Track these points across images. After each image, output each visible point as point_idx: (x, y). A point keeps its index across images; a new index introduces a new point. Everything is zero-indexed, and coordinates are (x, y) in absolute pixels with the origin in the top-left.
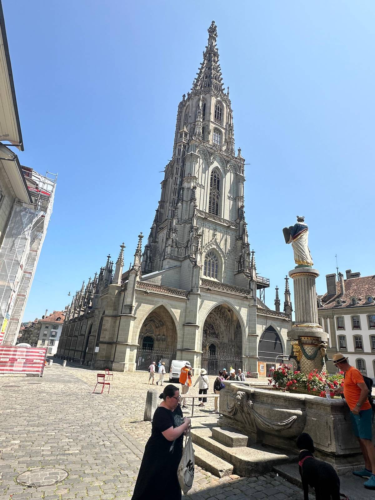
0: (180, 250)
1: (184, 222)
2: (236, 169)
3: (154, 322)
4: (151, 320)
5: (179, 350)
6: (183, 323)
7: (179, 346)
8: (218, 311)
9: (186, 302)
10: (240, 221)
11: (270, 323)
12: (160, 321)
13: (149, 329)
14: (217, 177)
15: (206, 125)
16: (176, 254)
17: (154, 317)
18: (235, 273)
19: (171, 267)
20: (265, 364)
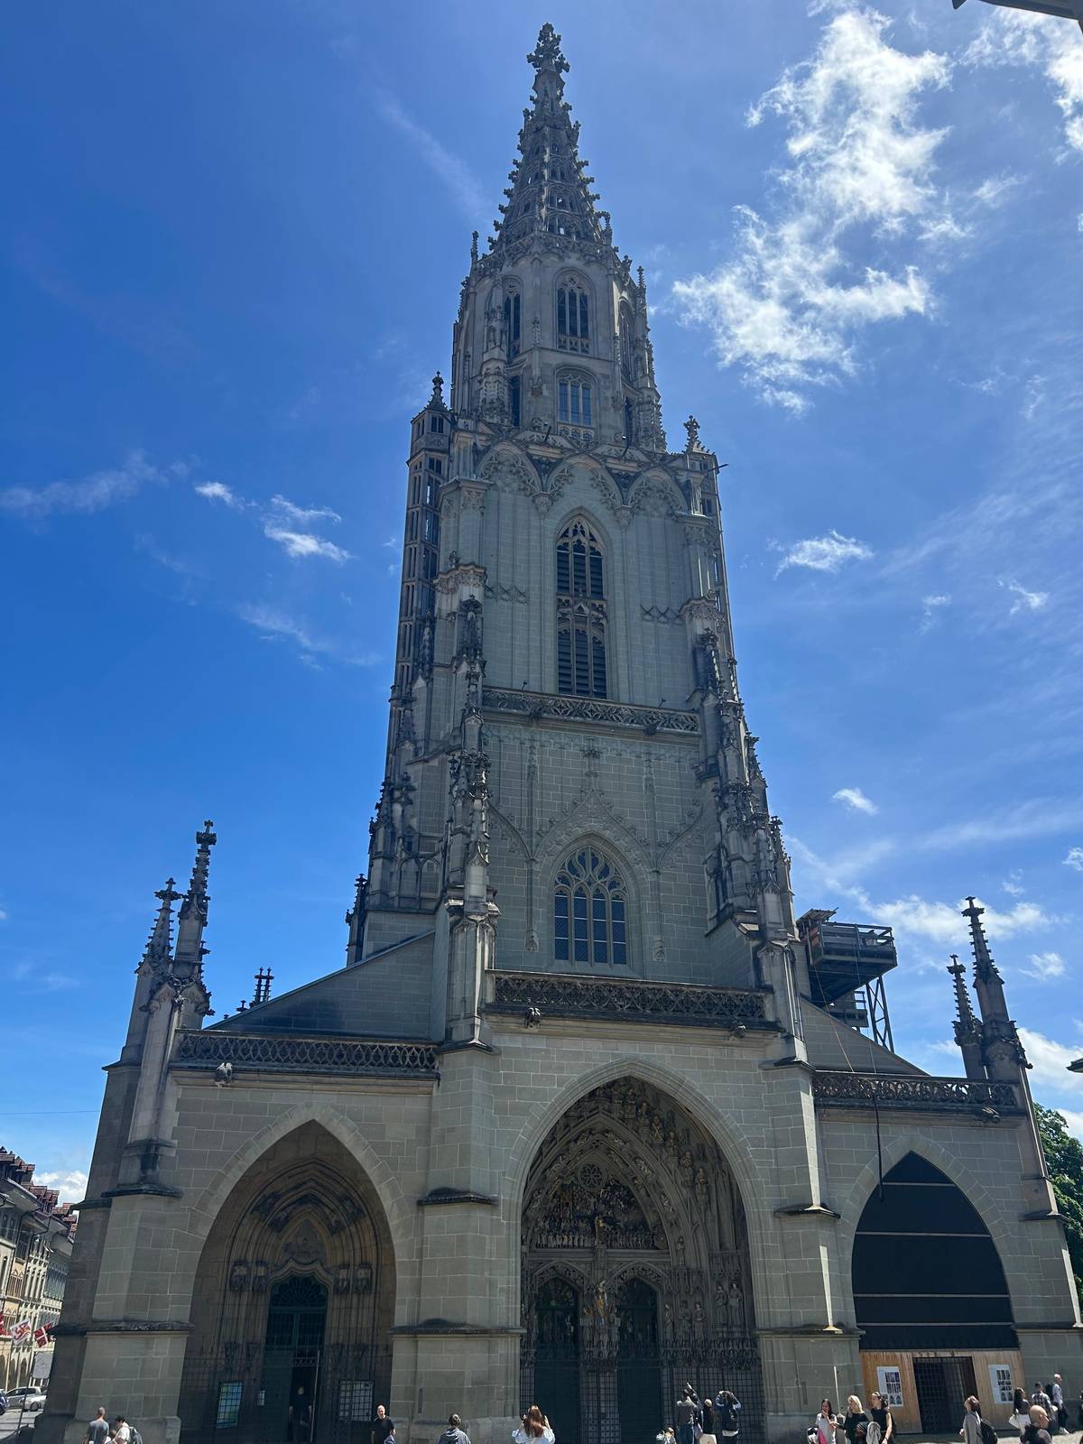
0: (430, 866)
1: (441, 748)
2: (670, 499)
3: (318, 1202)
4: (302, 1201)
5: (403, 1330)
6: (418, 1196)
7: (402, 1316)
8: (638, 1115)
9: (430, 1093)
10: (703, 700)
11: (902, 1139)
12: (343, 1199)
13: (300, 1241)
14: (588, 550)
15: (525, 369)
16: (409, 889)
17: (312, 1184)
18: (711, 926)
19: (388, 944)
20: (907, 1357)
